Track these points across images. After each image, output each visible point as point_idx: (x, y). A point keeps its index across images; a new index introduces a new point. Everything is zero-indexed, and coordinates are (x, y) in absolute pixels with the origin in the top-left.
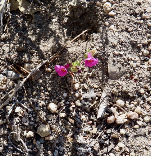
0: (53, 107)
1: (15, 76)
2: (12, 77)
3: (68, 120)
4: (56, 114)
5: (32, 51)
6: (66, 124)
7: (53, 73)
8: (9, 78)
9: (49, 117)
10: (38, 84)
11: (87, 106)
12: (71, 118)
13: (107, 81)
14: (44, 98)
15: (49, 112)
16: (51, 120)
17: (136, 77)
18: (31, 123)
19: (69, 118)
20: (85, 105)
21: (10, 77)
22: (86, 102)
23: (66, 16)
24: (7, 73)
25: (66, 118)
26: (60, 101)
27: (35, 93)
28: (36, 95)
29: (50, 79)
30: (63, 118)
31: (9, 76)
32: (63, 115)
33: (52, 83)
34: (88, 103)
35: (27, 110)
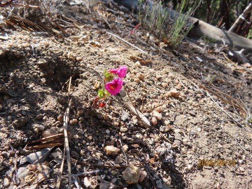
0: (110, 148)
1: (42, 155)
2: (40, 158)
3: (134, 148)
4: (120, 152)
6: (136, 152)
8: (36, 163)
9: (119, 160)
11: (132, 125)
15: (112, 156)
16: (122, 161)
17: (132, 88)
19: (132, 145)
20: (130, 125)
21: (37, 161)
22: (128, 122)
24: (28, 158)
25: (130, 148)
26: (109, 139)
28: (85, 153)
29: (83, 129)
30: (128, 150)
31: (34, 161)
32: (126, 147)
34: (130, 122)
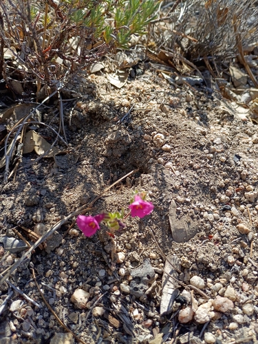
0: (80, 296)
1: (18, 245)
2: (14, 247)
3: (107, 321)
4: (86, 310)
5: (49, 205)
6: (104, 329)
7: (81, 237)
8: (8, 250)
9: (74, 317)
10: (55, 257)
11: (141, 292)
12: (113, 316)
13: (170, 244)
14: (65, 280)
15: (73, 307)
16: (76, 322)
17: (216, 236)
18: (39, 331)
19: (110, 316)
20: (136, 289)
21: (9, 248)
22: (139, 283)
23: (103, 156)
24: (6, 241)
25: (102, 317)
26: (93, 284)
27: (50, 272)
28: (52, 276)
30: (99, 317)
31: (8, 247)
32: (98, 311)
33: (79, 253)
34: (141, 285)
35: (33, 306)
